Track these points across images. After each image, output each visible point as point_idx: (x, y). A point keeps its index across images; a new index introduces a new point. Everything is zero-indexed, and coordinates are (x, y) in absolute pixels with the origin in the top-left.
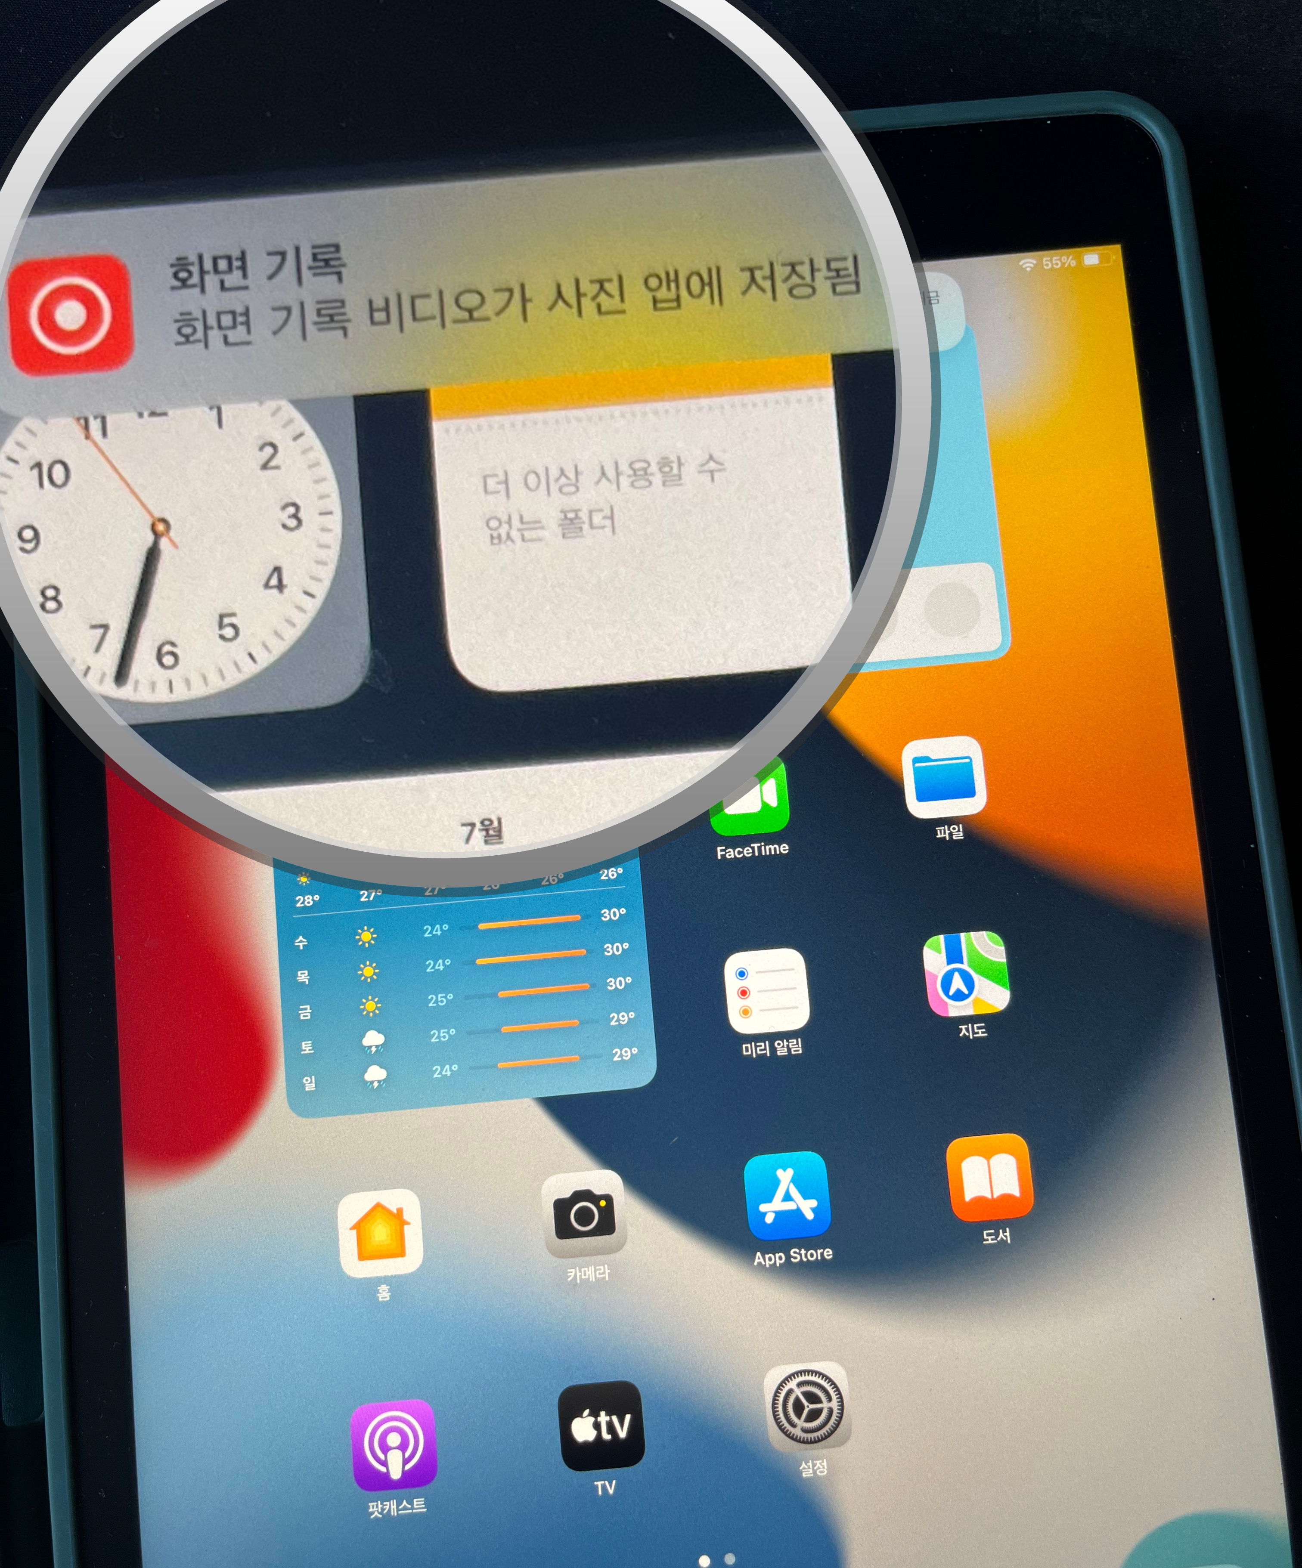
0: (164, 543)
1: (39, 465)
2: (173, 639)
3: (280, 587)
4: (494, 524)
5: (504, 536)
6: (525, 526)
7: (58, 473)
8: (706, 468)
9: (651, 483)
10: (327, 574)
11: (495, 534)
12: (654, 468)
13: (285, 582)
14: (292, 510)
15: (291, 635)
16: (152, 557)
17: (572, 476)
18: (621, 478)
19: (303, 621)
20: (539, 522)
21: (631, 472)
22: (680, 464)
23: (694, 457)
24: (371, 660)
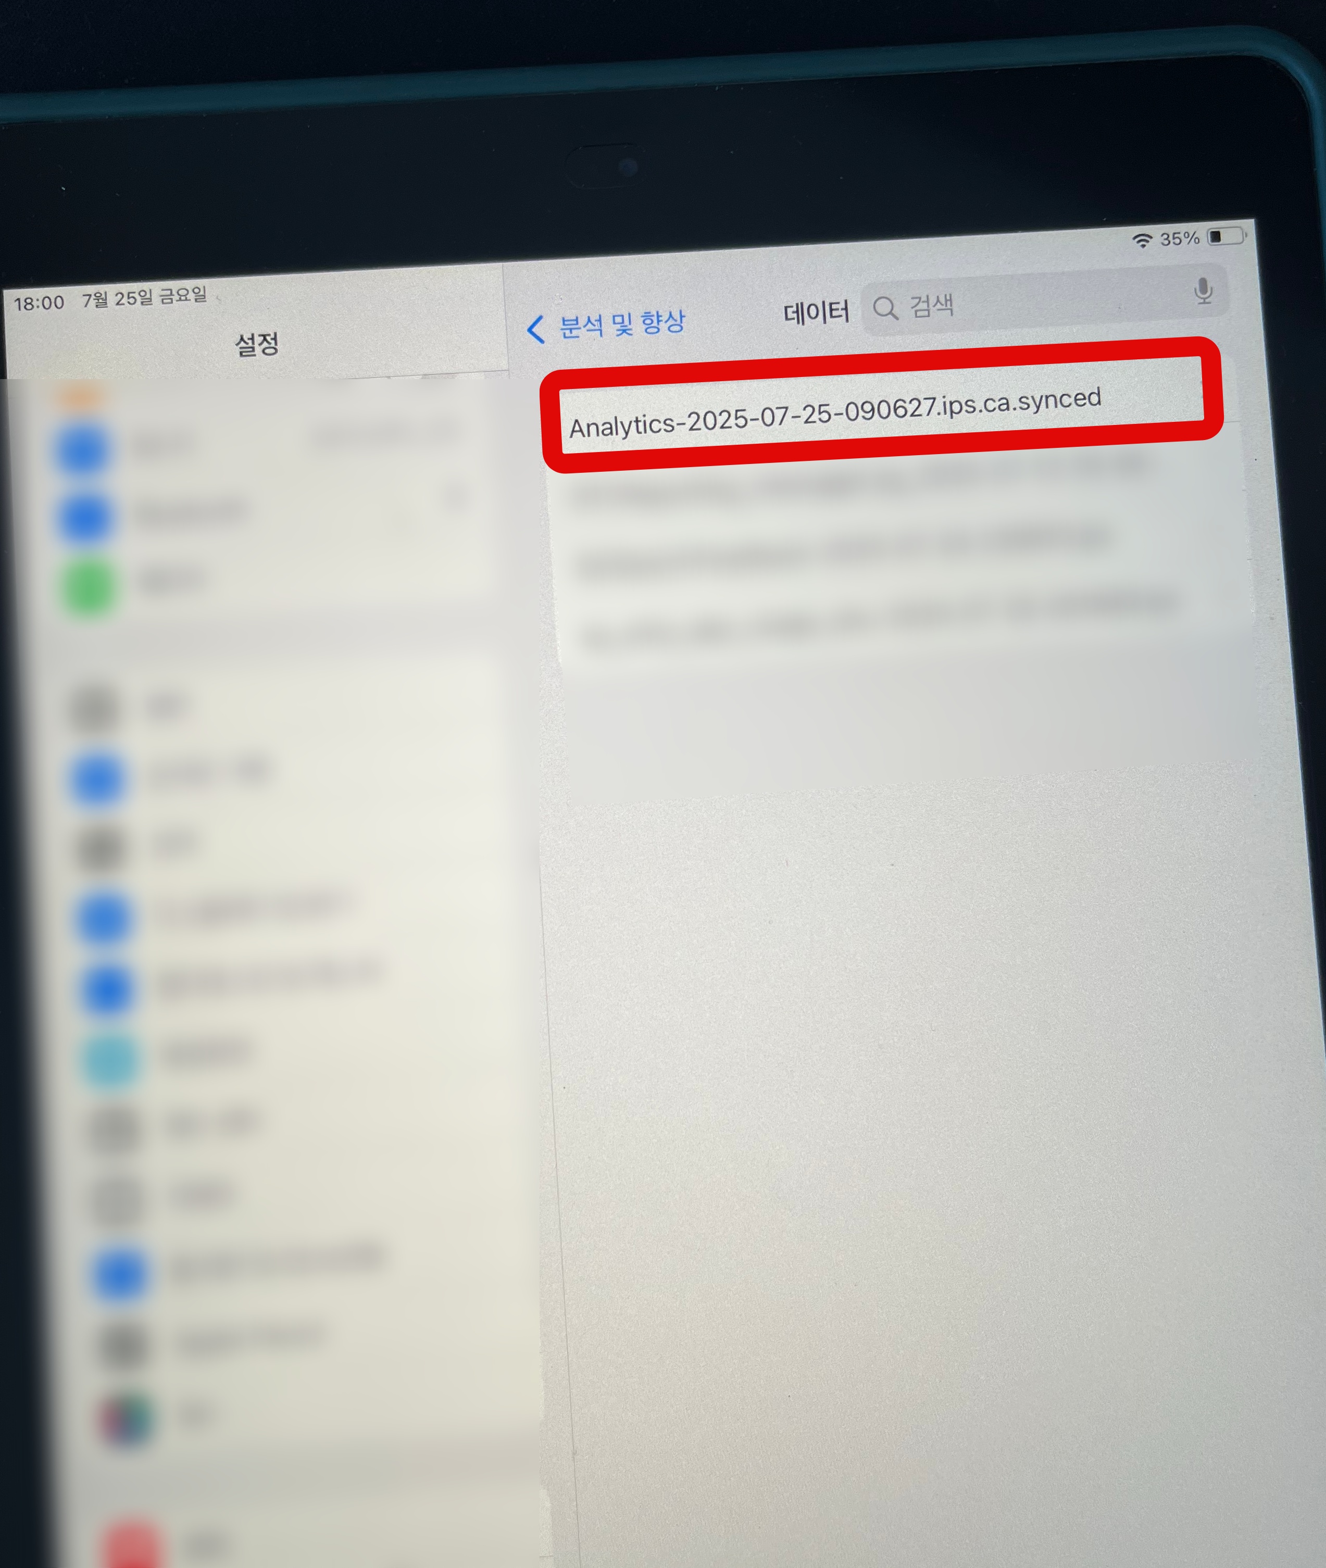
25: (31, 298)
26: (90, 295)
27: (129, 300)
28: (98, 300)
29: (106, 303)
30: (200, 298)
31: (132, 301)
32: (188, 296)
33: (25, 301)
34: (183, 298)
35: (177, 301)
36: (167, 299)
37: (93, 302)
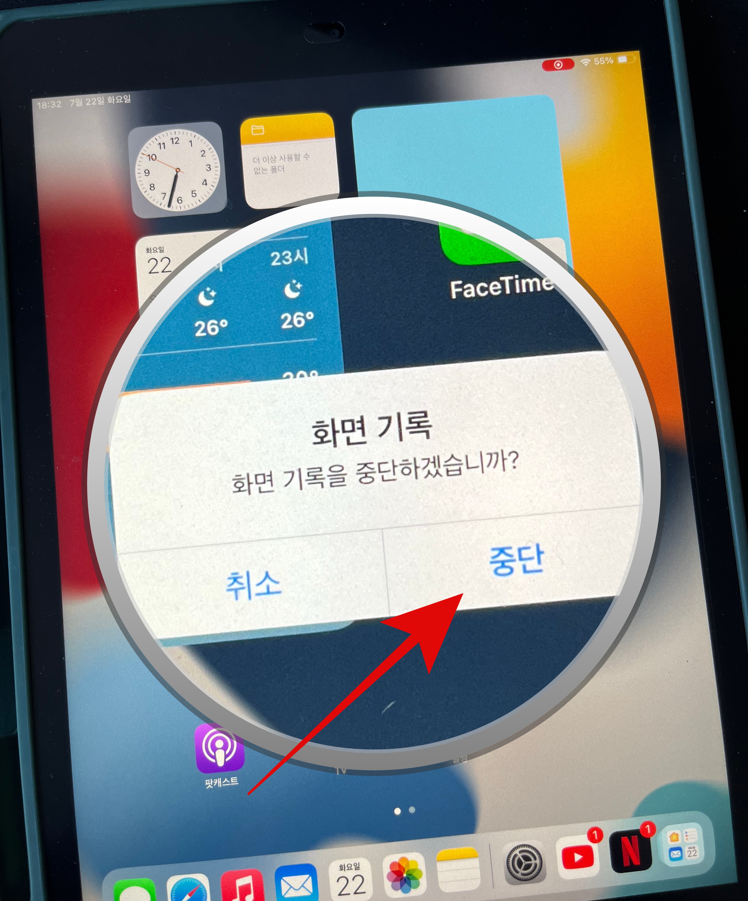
0: (179, 174)
1: (149, 155)
2: (181, 197)
3: (206, 184)
4: (256, 170)
5: (258, 173)
6: (263, 170)
7: (154, 157)
8: (305, 157)
9: (292, 160)
10: (217, 181)
11: (256, 172)
12: (293, 157)
13: (207, 183)
14: (209, 166)
15: (209, 196)
16: (176, 177)
17: (274, 159)
18: (286, 159)
19: (211, 193)
20: (267, 169)
21: (288, 158)
22: (299, 156)
23: (302, 155)
24: (228, 201)
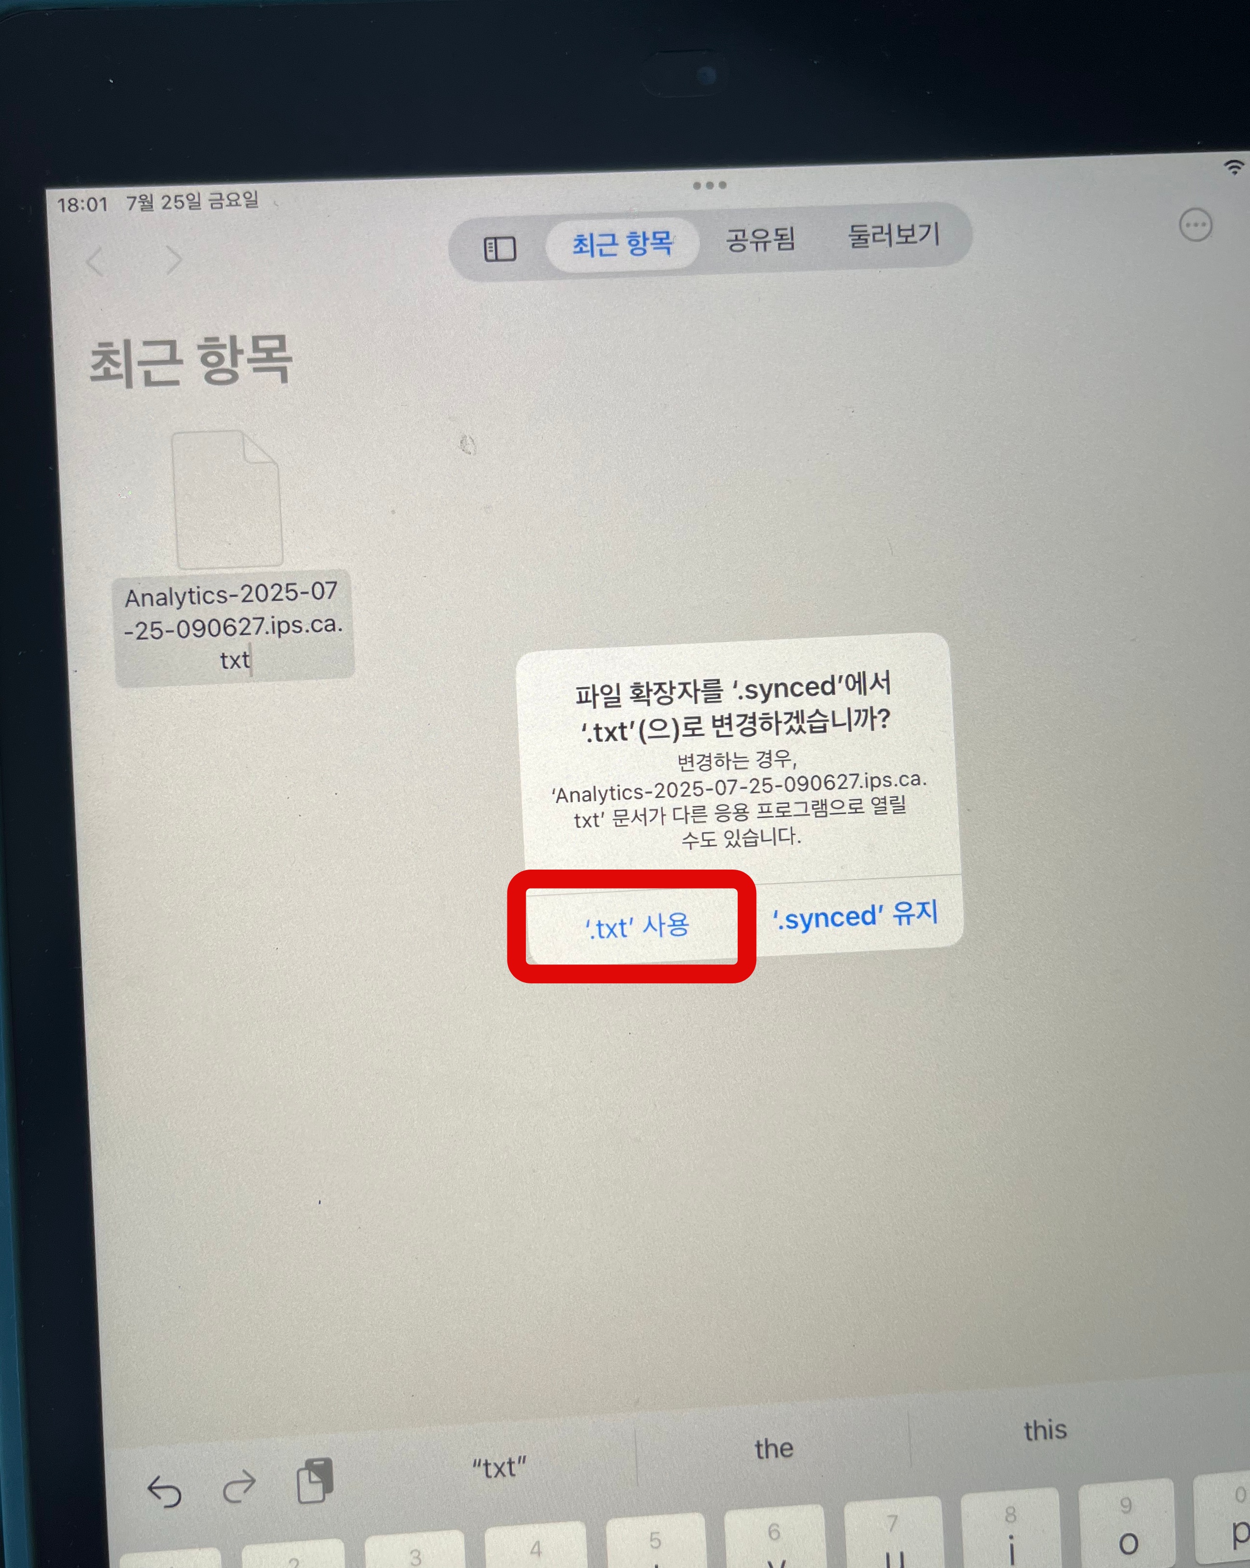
25: (75, 199)
26: (135, 198)
27: (176, 204)
28: (144, 203)
29: (152, 206)
30: (252, 203)
31: (179, 204)
32: (238, 201)
33: (69, 201)
34: (234, 203)
35: (227, 206)
36: (217, 203)
37: (138, 205)
